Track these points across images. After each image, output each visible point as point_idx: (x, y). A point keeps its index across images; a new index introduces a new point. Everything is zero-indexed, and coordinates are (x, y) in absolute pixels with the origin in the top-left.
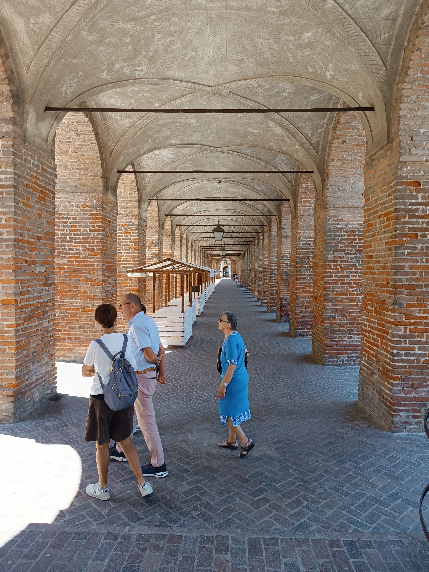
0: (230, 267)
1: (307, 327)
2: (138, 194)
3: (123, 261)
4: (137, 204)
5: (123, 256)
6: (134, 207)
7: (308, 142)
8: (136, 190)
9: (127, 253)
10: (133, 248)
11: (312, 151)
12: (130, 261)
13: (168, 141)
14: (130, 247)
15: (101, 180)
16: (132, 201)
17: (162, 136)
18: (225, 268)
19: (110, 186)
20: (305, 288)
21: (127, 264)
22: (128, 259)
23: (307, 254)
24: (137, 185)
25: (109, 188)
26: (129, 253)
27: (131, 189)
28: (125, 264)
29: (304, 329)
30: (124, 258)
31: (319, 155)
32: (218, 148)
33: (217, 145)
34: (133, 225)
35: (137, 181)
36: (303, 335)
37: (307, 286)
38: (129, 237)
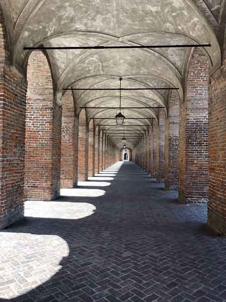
0: (128, 154)
1: (195, 195)
2: (53, 82)
3: (39, 139)
4: (52, 91)
5: (40, 134)
6: (50, 94)
7: (208, 9)
8: (51, 79)
9: (43, 132)
10: (48, 127)
11: (212, 19)
12: (45, 138)
13: (73, 24)
14: (45, 127)
15: (3, 51)
16: (47, 88)
17: (66, 15)
18: (125, 154)
19: (14, 60)
20: (194, 162)
21: (43, 141)
22: (44, 136)
23: (195, 132)
24: (52, 75)
25: (14, 63)
26: (45, 132)
27: (47, 78)
28: (42, 141)
29: (193, 197)
30: (41, 136)
31: (219, 22)
32: (118, 38)
33: (118, 35)
34: (49, 108)
35: (51, 71)
36: (193, 202)
37: (196, 160)
38: (45, 118)
